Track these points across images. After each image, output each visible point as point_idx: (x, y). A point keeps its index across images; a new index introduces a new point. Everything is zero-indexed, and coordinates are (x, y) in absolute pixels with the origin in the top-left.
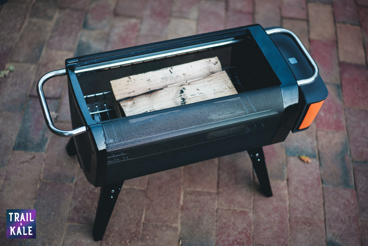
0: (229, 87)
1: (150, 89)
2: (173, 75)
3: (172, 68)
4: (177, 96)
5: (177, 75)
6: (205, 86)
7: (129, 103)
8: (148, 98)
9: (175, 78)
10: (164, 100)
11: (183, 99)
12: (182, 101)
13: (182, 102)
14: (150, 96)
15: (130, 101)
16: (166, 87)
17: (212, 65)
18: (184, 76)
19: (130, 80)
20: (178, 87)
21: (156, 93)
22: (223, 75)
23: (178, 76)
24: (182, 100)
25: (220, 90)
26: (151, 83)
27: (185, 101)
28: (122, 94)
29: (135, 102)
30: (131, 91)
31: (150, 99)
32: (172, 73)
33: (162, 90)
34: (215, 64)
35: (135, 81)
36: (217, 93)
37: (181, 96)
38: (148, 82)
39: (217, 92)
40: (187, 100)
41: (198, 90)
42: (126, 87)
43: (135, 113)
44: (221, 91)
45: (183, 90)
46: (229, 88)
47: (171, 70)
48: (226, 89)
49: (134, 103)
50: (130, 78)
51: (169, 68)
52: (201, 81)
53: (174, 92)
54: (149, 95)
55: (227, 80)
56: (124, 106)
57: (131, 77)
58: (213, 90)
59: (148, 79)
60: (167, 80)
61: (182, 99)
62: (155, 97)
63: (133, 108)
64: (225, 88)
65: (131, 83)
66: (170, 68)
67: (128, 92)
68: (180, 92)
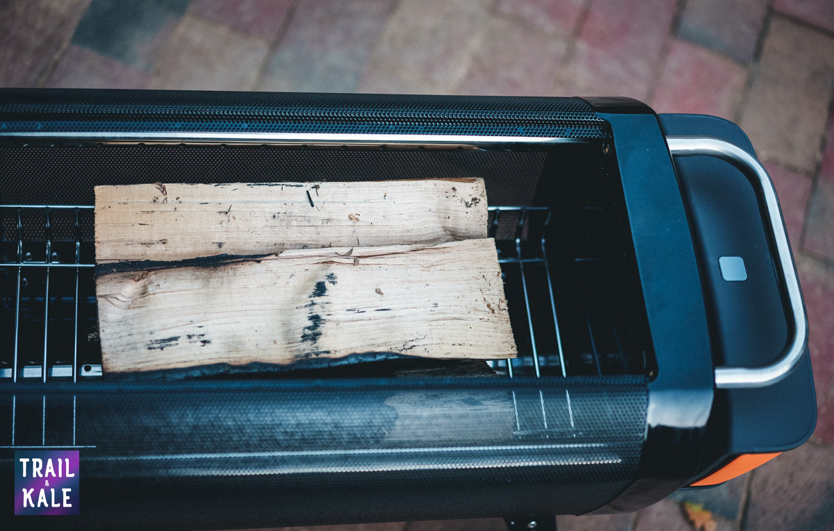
0: (489, 306)
1: (220, 245)
2: (312, 212)
3: (317, 187)
4: (300, 301)
5: (326, 216)
6: (410, 282)
7: (129, 289)
8: (197, 284)
9: (320, 223)
10: (250, 307)
11: (316, 319)
12: (309, 328)
13: (308, 332)
14: (207, 280)
15: (133, 282)
16: (276, 255)
17: (456, 207)
18: (351, 223)
19: (161, 198)
20: (317, 266)
21: (231, 272)
22: (483, 253)
23: (328, 220)
24: (310, 323)
25: (455, 312)
26: (233, 224)
27: (319, 330)
28: (121, 240)
29: (151, 289)
30: (156, 238)
31: (203, 291)
32: (312, 205)
33: (259, 262)
34: (468, 205)
35: (178, 205)
36: (439, 320)
37: (313, 304)
38: (223, 217)
39: (441, 316)
40: (328, 325)
41: (379, 292)
42: (144, 219)
43: (135, 331)
44: (456, 316)
45: (328, 285)
46: (488, 309)
47: (312, 192)
48: (476, 309)
49: (144, 293)
50: (164, 191)
51: (308, 186)
52: (399, 260)
53: (294, 282)
54: (204, 273)
55: (489, 276)
56: (104, 296)
57: (168, 186)
58: (431, 305)
59: (226, 210)
60: (288, 226)
61: (311, 318)
62: (226, 285)
63: (136, 311)
64: (475, 304)
65: (163, 208)
66: (313, 184)
67: (145, 238)
68: (312, 288)
